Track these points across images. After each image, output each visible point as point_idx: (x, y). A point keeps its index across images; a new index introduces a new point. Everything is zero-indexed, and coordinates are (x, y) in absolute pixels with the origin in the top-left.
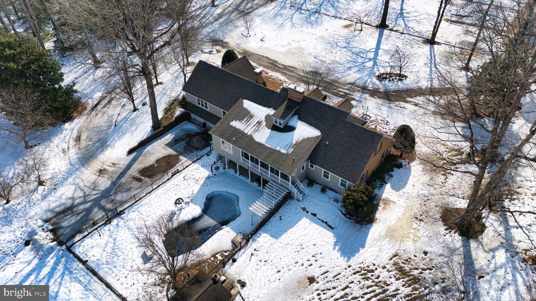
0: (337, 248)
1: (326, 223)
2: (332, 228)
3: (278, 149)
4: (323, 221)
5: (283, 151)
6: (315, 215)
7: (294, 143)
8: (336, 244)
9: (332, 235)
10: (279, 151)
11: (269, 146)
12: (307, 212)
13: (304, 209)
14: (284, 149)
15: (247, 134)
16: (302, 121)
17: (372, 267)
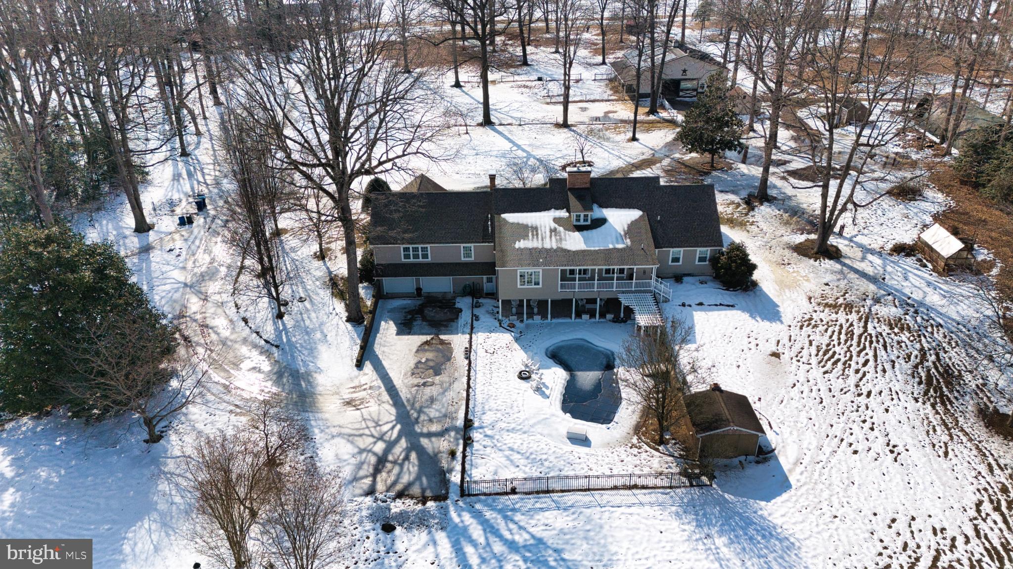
0: (758, 319)
1: (721, 305)
2: (732, 306)
3: (611, 246)
4: (716, 305)
5: (620, 246)
6: (701, 304)
7: (622, 233)
8: (751, 316)
9: (739, 312)
10: (615, 249)
11: (597, 249)
12: (690, 306)
13: (684, 305)
14: (618, 243)
15: (552, 248)
16: (607, 207)
17: (807, 317)
